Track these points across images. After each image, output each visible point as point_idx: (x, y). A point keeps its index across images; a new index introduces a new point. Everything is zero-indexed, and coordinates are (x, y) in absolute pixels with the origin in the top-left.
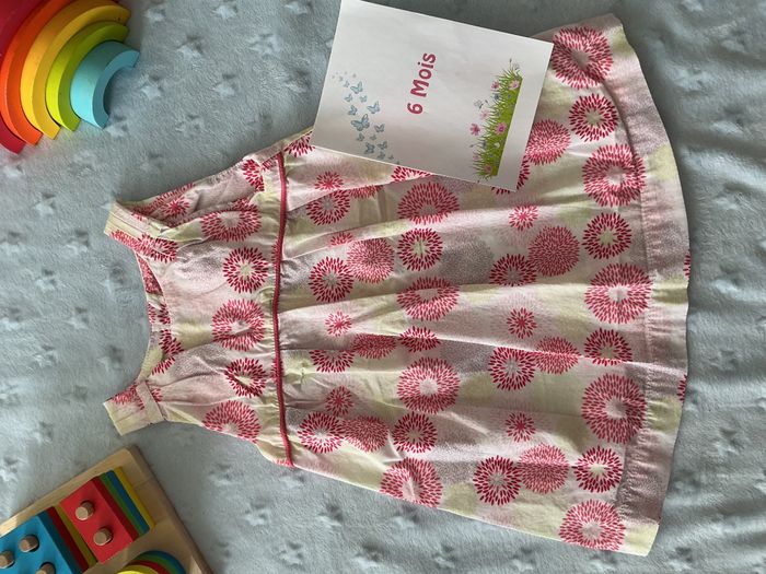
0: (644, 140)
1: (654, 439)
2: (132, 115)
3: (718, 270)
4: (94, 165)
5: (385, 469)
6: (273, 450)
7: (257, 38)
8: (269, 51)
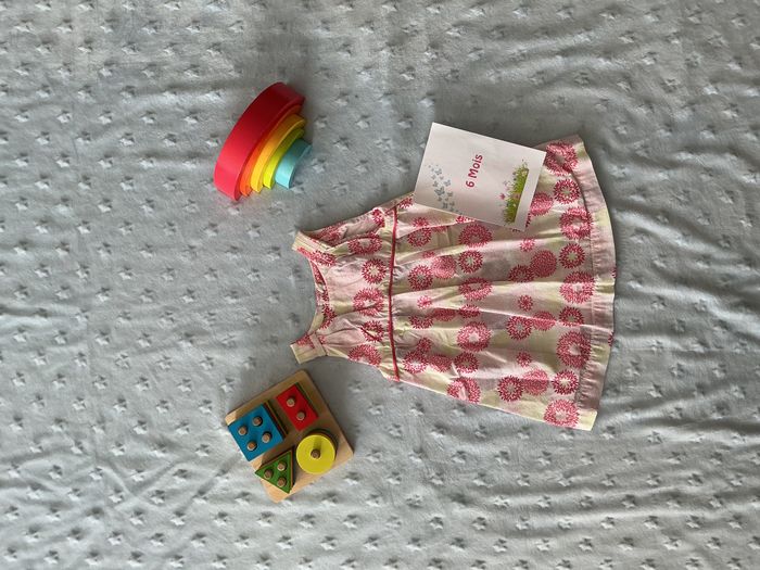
0: (593, 205)
1: (595, 366)
2: (307, 180)
3: (631, 276)
4: (285, 211)
5: (449, 382)
6: (388, 371)
7: (380, 140)
8: (387, 148)
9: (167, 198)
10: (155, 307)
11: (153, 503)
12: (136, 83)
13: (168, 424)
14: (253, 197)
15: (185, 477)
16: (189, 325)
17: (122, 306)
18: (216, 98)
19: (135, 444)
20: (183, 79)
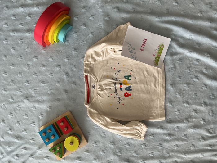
2: (71, 40)
4: (62, 51)
7: (98, 25)
8: (101, 28)
9: (19, 47)
10: (15, 87)
11: (14, 159)
12: (9, 4)
13: (20, 130)
14: (51, 46)
15: (26, 149)
16: (27, 94)
17: (3, 86)
18: (38, 9)
19: (8, 137)
20: (26, 2)
